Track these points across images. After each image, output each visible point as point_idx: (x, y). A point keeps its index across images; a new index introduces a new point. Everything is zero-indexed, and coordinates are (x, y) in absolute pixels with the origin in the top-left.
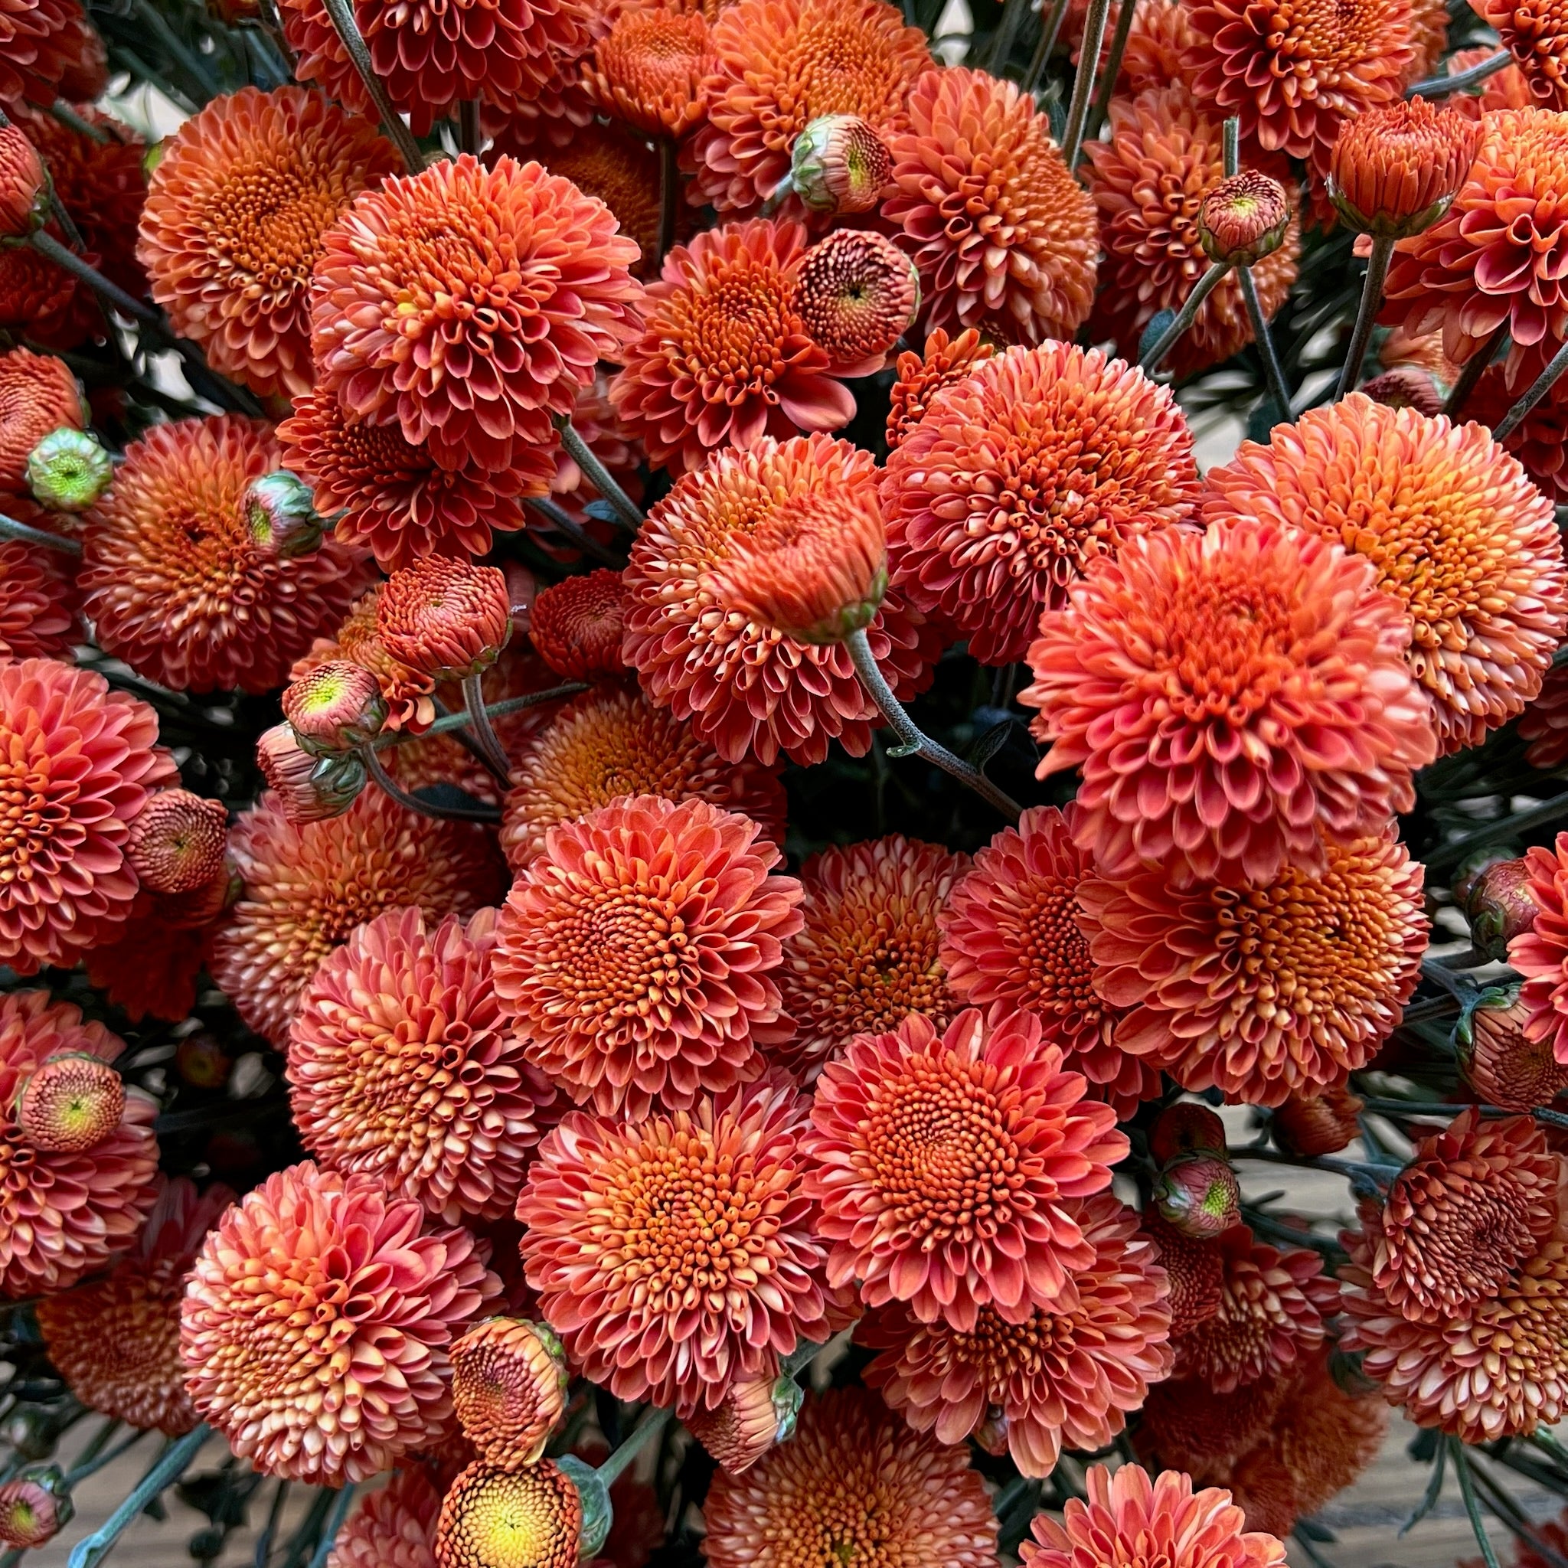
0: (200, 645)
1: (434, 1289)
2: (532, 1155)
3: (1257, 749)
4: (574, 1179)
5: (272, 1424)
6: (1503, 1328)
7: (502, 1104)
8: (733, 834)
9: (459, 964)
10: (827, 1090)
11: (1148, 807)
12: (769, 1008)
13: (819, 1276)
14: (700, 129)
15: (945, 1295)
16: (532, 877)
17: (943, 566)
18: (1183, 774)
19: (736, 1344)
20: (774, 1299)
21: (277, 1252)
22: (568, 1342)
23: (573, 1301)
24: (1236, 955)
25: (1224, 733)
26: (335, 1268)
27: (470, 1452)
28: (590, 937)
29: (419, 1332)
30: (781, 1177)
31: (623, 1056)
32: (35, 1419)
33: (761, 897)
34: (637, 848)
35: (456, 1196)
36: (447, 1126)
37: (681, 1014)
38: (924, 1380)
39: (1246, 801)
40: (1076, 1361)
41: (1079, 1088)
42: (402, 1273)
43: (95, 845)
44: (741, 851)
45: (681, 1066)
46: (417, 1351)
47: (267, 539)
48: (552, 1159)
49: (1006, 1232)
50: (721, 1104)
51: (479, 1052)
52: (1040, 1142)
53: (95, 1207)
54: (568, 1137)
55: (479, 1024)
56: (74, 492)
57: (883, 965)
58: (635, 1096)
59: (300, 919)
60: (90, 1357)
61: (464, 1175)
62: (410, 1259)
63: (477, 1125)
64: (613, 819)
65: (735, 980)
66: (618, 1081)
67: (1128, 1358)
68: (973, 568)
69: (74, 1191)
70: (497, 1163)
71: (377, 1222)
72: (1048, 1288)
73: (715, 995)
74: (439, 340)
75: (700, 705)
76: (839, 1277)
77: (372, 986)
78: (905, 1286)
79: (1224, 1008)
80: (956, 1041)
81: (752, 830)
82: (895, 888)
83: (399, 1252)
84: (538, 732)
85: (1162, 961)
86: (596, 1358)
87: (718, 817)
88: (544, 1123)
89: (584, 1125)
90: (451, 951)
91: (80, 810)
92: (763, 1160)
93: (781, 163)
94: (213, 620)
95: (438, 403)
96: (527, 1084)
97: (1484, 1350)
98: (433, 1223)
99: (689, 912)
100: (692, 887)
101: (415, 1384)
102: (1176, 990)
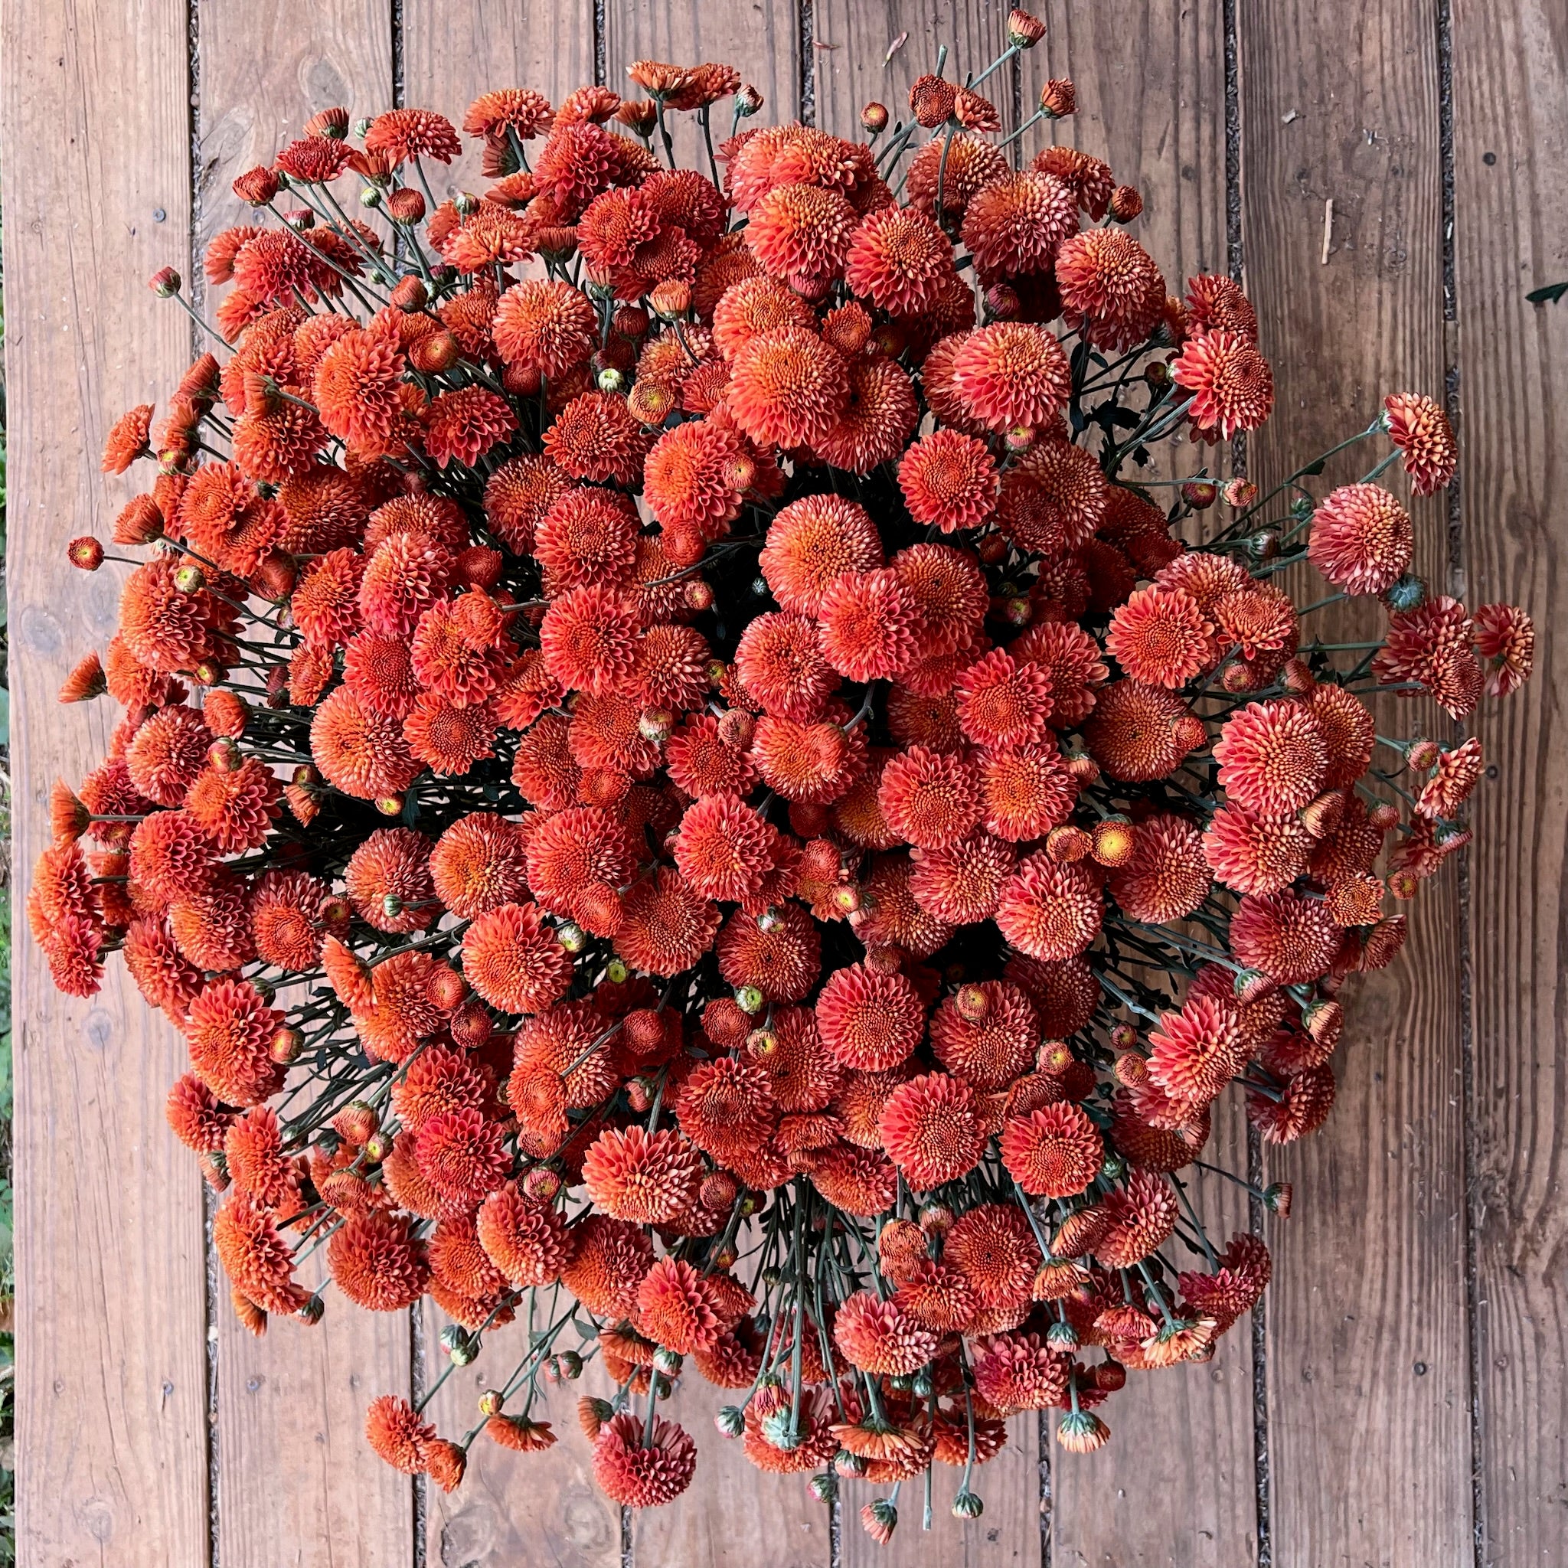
0: (809, 958)
1: (1038, 870)
2: (996, 837)
3: (894, 628)
4: (1004, 822)
5: (1081, 925)
6: (1069, 503)
7: (979, 847)
8: (894, 769)
9: (932, 862)
10: (978, 741)
11: (906, 656)
12: (953, 759)
13: (1037, 745)
14: (633, 772)
15: (1043, 709)
16: (904, 835)
17: (814, 700)
18: (899, 647)
19: (1056, 772)
20: (1043, 760)
21: (1025, 921)
22: (1054, 825)
23: (1042, 823)
24: (942, 617)
25: (888, 636)
26: (1030, 902)
27: (1088, 856)
28: (927, 817)
29: (1052, 875)
30: (1006, 756)
31: (966, 806)
32: (1097, 1057)
33: (916, 759)
34: (900, 800)
35: (1009, 863)
36: (986, 865)
37: (954, 787)
38: (1075, 708)
39: (907, 631)
40: (1070, 659)
41: (981, 663)
42: (1033, 880)
43: (885, 985)
44: (900, 766)
45: (970, 787)
46: (1058, 876)
47: (781, 926)
48: (997, 830)
49: (1025, 689)
50: (982, 775)
51: (961, 854)
52: (997, 677)
53: (1011, 998)
54: (991, 824)
55: (951, 854)
56: (758, 998)
57: (935, 716)
58: (979, 803)
59: (908, 923)
60: (1068, 1017)
61: (1002, 860)
62: (1028, 879)
63: (986, 855)
64: (887, 808)
65: (944, 769)
66: (974, 807)
67: (1070, 641)
68: (817, 692)
69: (1003, 1004)
70: (998, 849)
71: (1016, 889)
72: (1042, 677)
73: (948, 776)
74: (747, 856)
75: (850, 778)
76: (1037, 740)
77: (936, 891)
78: (1040, 721)
79: (960, 620)
80: (966, 699)
81: (892, 762)
82: (908, 710)
83: (1026, 882)
84: (846, 837)
85: (944, 638)
86: (1061, 816)
87: (886, 775)
88: (985, 833)
89: (987, 819)
90: (926, 864)
91: (874, 989)
92: (999, 762)
93: (649, 744)
94: (800, 953)
95: (764, 858)
96: (972, 839)
97: (1077, 510)
98: (1018, 872)
99: (921, 784)
100: (914, 784)
101: (1070, 876)
102: (953, 634)
